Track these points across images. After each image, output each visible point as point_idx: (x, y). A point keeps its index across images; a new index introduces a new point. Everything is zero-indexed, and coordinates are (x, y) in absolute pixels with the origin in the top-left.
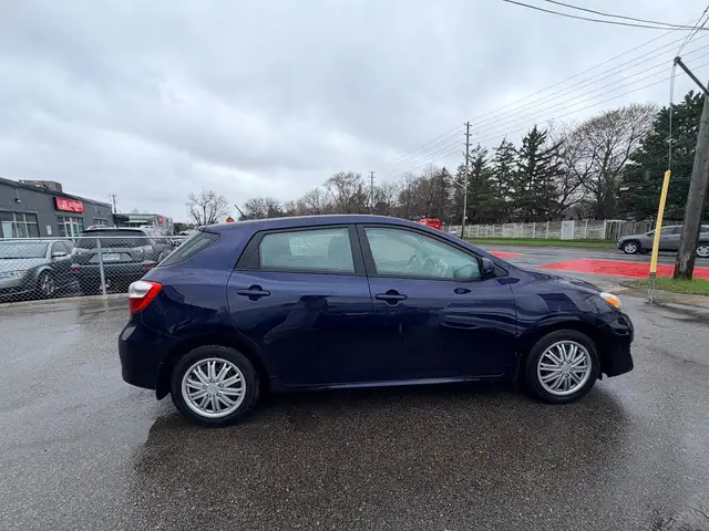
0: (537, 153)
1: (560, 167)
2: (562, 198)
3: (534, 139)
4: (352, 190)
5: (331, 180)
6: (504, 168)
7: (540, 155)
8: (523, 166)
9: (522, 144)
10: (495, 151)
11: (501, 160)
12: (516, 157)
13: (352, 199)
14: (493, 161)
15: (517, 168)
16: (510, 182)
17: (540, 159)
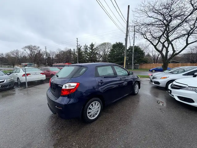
0: (93, 49)
1: (98, 53)
2: (98, 59)
3: (92, 45)
4: (36, 52)
5: (26, 47)
6: (86, 51)
7: (94, 49)
8: (90, 51)
9: (90, 46)
10: (84, 47)
11: (85, 49)
12: (89, 49)
13: (36, 55)
14: (83, 49)
15: (89, 52)
16: (88, 55)
17: (94, 50)
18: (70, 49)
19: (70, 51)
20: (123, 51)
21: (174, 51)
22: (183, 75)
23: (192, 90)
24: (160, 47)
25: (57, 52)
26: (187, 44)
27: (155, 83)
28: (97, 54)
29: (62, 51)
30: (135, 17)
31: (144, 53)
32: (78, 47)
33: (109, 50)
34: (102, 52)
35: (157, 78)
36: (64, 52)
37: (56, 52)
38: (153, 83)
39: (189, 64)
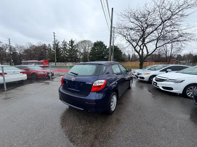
0: (73, 45)
2: (79, 57)
3: (72, 42)
6: (65, 48)
8: (70, 48)
9: (69, 43)
10: (62, 43)
11: (64, 45)
12: (68, 45)
14: (61, 45)
15: (68, 48)
16: (67, 52)
17: (74, 47)
18: (45, 44)
19: (44, 47)
20: (104, 50)
21: (148, 52)
22: (160, 71)
23: (172, 82)
24: (138, 48)
25: (27, 47)
26: (157, 48)
27: (140, 78)
28: (78, 51)
29: (34, 46)
30: (119, 20)
31: (122, 52)
32: (56, 42)
33: (90, 48)
34: (82, 50)
35: (142, 74)
36: (36, 47)
37: (25, 47)
38: (139, 78)
39: (154, 63)
